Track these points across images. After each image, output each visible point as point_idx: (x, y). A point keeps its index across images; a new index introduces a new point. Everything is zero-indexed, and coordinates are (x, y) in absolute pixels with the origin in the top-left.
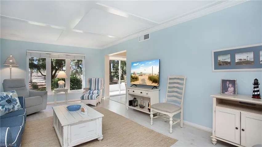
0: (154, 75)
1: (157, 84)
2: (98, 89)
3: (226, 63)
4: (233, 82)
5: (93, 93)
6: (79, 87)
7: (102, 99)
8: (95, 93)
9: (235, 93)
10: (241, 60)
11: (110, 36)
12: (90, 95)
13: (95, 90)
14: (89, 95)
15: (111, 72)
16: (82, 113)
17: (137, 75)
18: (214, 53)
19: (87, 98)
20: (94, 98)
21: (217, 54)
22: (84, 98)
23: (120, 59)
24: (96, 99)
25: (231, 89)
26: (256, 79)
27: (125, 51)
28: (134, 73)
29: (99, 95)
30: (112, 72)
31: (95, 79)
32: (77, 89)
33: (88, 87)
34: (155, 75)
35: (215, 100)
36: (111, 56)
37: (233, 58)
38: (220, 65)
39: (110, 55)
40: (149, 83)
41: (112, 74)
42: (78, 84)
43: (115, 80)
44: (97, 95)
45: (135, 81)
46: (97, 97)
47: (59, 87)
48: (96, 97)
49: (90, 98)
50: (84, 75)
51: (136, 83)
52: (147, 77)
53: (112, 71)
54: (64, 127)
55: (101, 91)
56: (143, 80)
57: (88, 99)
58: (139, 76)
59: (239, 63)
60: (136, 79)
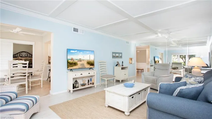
1: (93, 66)
3: (114, 56)
17: (76, 61)
18: (112, 52)
26: (122, 61)
28: (72, 59)
40: (88, 66)
51: (74, 67)
52: (86, 62)
56: (82, 64)
58: (78, 62)
59: (117, 57)
60: (75, 64)
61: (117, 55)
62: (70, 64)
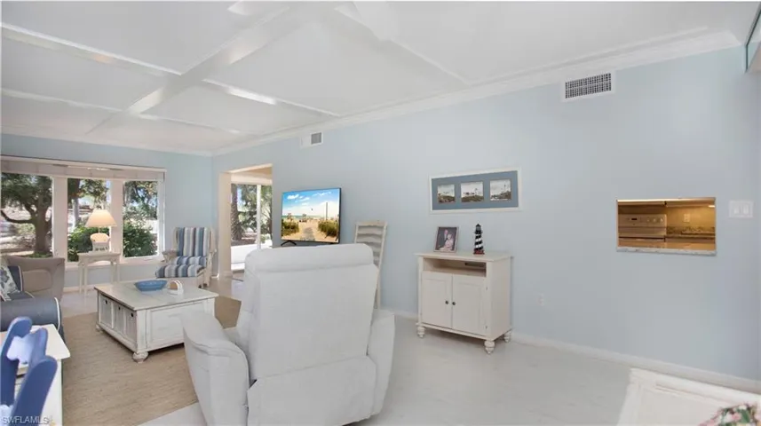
0: (329, 219)
1: (335, 238)
2: (201, 254)
3: (450, 199)
4: (453, 231)
5: (187, 262)
6: (149, 250)
7: (210, 278)
8: (194, 263)
9: (453, 249)
10: (468, 194)
11: (235, 132)
12: (182, 267)
13: (194, 255)
14: (178, 267)
15: (236, 213)
16: (173, 291)
17: (296, 221)
18: (433, 180)
19: (173, 274)
20: (193, 272)
21: (436, 183)
22: (166, 275)
23: (260, 181)
24: (196, 275)
25: (449, 243)
26: (478, 225)
27: (269, 165)
28: (289, 217)
29: (203, 268)
30: (240, 213)
31: (192, 229)
32: (141, 255)
33: (175, 248)
34: (332, 219)
35: (421, 261)
36: (235, 174)
37: (458, 190)
38: (441, 201)
39: (232, 172)
40: (320, 237)
41: (241, 218)
42: (145, 242)
43: (251, 236)
44: (200, 266)
45: (292, 232)
46: (201, 272)
47: (94, 248)
48: (198, 272)
49: (180, 273)
50: (161, 222)
51: (293, 237)
52: (317, 225)
53: (239, 210)
54: (138, 312)
55: (210, 258)
56: (308, 231)
57: (177, 276)
58: (300, 224)
59: (466, 200)
60: (294, 228)
61: (467, 189)
62: (287, 227)
